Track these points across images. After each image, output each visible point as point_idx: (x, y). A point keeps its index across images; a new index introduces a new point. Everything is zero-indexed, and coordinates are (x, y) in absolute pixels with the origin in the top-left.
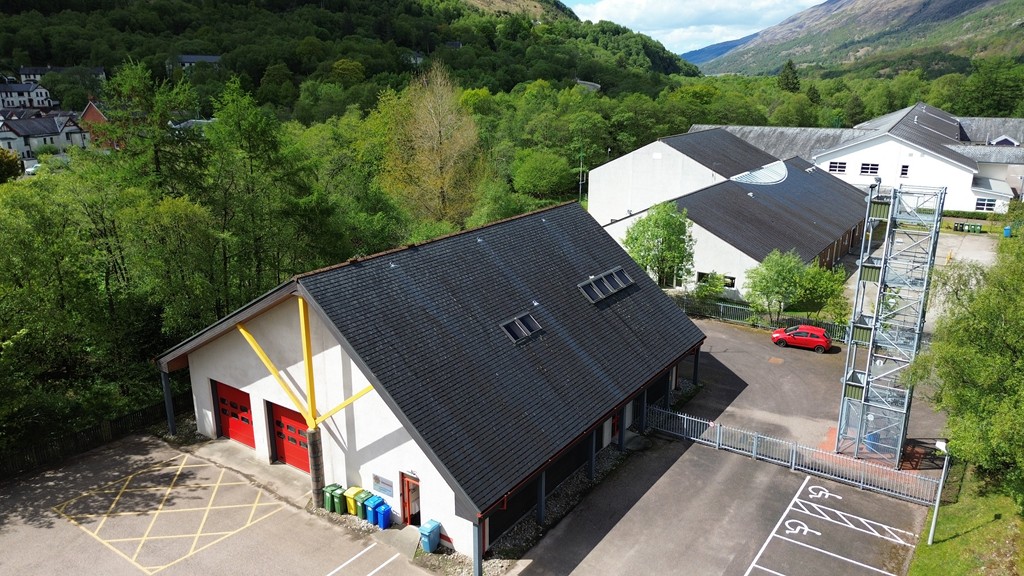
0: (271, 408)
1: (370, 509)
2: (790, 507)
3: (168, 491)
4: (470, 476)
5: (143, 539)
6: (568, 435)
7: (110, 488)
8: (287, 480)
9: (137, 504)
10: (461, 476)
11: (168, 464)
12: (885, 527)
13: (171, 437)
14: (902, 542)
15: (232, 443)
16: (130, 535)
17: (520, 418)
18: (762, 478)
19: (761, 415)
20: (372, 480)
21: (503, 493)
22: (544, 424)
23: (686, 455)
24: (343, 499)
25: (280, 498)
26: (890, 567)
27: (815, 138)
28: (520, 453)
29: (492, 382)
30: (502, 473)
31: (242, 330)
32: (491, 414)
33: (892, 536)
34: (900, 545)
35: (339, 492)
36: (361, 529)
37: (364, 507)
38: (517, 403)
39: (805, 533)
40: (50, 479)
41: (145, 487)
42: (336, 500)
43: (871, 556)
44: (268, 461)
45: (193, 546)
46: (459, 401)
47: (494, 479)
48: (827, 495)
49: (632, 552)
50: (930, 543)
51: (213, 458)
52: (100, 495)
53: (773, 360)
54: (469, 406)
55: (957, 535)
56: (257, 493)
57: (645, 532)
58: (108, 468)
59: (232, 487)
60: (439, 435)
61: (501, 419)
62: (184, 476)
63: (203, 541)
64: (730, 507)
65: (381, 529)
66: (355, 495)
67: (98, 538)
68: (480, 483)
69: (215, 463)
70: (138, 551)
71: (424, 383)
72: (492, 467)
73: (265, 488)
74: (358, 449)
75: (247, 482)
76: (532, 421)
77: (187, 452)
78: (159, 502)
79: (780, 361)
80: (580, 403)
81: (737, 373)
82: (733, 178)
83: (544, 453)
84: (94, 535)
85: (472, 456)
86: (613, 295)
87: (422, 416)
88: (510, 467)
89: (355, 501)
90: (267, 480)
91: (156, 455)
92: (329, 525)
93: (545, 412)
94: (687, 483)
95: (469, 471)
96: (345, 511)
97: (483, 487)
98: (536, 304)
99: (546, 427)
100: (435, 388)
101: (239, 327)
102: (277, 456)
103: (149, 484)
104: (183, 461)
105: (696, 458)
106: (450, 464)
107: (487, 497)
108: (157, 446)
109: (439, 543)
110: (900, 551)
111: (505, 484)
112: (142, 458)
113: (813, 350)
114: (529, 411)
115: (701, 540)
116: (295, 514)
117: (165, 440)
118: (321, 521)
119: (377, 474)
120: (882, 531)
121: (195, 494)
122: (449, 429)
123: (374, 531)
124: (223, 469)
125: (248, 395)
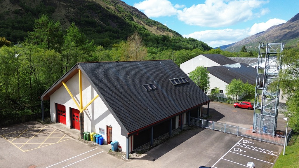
0: (72, 110)
1: (97, 138)
2: (236, 145)
3: (37, 133)
4: (126, 122)
5: (25, 144)
6: (161, 117)
7: (20, 132)
8: (74, 133)
9: (26, 136)
10: (124, 122)
11: (40, 128)
12: (269, 151)
13: (42, 122)
14: (274, 155)
15: (60, 124)
16: (22, 142)
17: (146, 110)
18: (227, 138)
19: (229, 123)
20: (98, 129)
21: (137, 129)
22: (154, 113)
23: (203, 131)
24: (89, 135)
25: (71, 137)
26: (269, 161)
27: (250, 60)
28: (145, 119)
29: (138, 99)
30: (138, 123)
31: (63, 83)
32: (136, 107)
33: (270, 153)
34: (273, 156)
35: (88, 133)
36: (93, 145)
37: (95, 137)
38: (145, 106)
39: (240, 151)
40: (3, 129)
41: (31, 132)
42: (87, 136)
43: (263, 158)
44: (69, 128)
45: (40, 146)
46: (126, 102)
47: (135, 124)
48: (249, 142)
49: (181, 154)
50: (284, 154)
51: (53, 127)
52: (16, 133)
53: (234, 111)
54: (129, 104)
55: (293, 152)
56: (64, 135)
57: (186, 149)
58: (21, 128)
59: (57, 134)
60: (118, 110)
61: (139, 109)
62: (43, 130)
63: (43, 145)
64: (215, 144)
65: (100, 145)
66: (93, 134)
67: (12, 143)
68: (129, 125)
69: (54, 128)
70: (22, 146)
71: (115, 95)
72: (134, 121)
73: (67, 134)
74: (95, 119)
75: (62, 133)
76: (150, 111)
77: (46, 125)
78: (33, 136)
79: (236, 111)
80: (167, 110)
81: (222, 113)
82: (224, 65)
83: (153, 121)
84: (11, 142)
85: (128, 117)
86: (181, 84)
87: (113, 104)
88: (141, 122)
89: (93, 136)
90: (68, 132)
91: (36, 126)
92: (84, 143)
93: (154, 110)
94: (202, 138)
95: (126, 121)
96: (90, 140)
97: (130, 126)
98: (155, 82)
99: (154, 114)
100: (118, 97)
101: (62, 82)
102: (72, 126)
103: (32, 132)
104: (44, 127)
105: (205, 132)
106: (120, 118)
107: (131, 129)
108: (38, 124)
109: (117, 148)
110: (273, 157)
111: (138, 127)
112: (32, 126)
113: (247, 109)
114: (149, 109)
115: (204, 151)
116: (74, 140)
117: (41, 123)
118: (82, 142)
119: (100, 127)
120: (268, 152)
121: (45, 134)
122: (121, 109)
123: (97, 145)
124: (56, 129)
125: (65, 106)
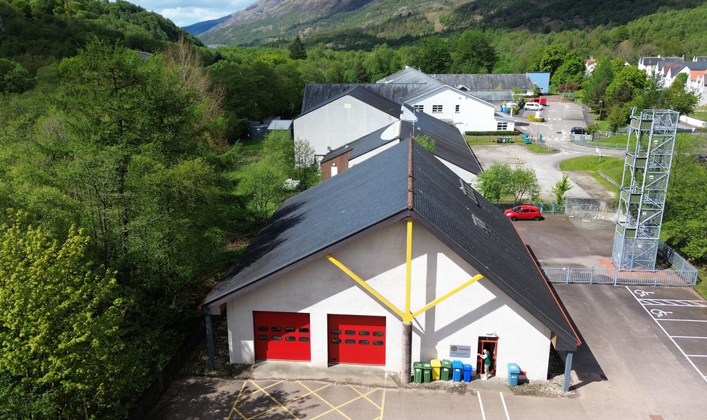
1: (458, 370)
2: (642, 305)
3: (284, 408)
8: (358, 374)
11: (248, 391)
13: (213, 373)
14: (704, 306)
15: (273, 362)
20: (448, 350)
25: (372, 386)
31: (330, 259)
33: (698, 305)
35: (428, 366)
36: (456, 387)
37: (451, 370)
39: (665, 314)
42: (425, 372)
43: (704, 316)
44: (324, 365)
48: (647, 293)
51: (276, 377)
56: (350, 388)
59: (326, 391)
64: (618, 312)
65: (468, 383)
69: (283, 379)
73: (349, 383)
74: (436, 330)
75: (330, 384)
77: (246, 379)
82: (401, 119)
90: (344, 378)
91: (224, 389)
92: (433, 391)
94: (581, 306)
96: (432, 379)
98: (468, 209)
101: (328, 256)
102: (333, 359)
103: (259, 409)
104: (256, 386)
108: (216, 383)
112: (216, 394)
113: (532, 220)
116: (399, 393)
118: (423, 390)
119: (455, 344)
120: (690, 303)
121: (308, 404)
124: (297, 381)
125: (309, 314)
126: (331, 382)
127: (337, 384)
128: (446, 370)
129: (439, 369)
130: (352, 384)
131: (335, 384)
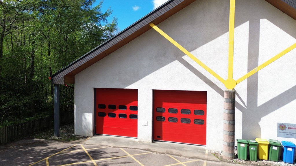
3: (94, 162)
8: (178, 149)
11: (72, 149)
15: (107, 136)
20: (275, 128)
25: (192, 158)
35: (254, 141)
37: (281, 149)
42: (252, 148)
44: (149, 140)
51: (104, 144)
69: (109, 146)
73: (170, 154)
74: (258, 105)
77: (78, 143)
91: (55, 146)
96: (258, 159)
117: (53, 140)
124: (120, 148)
125: (137, 90)
126: (151, 151)
127: (157, 153)
128: (275, 148)
129: (267, 147)
130: (172, 154)
131: (155, 153)
